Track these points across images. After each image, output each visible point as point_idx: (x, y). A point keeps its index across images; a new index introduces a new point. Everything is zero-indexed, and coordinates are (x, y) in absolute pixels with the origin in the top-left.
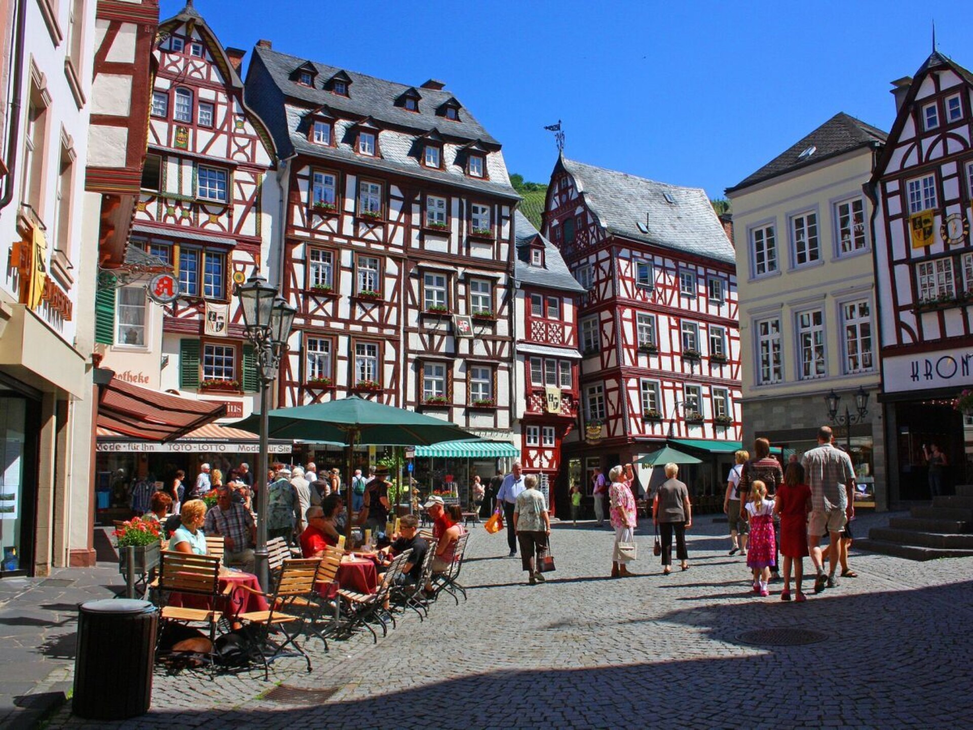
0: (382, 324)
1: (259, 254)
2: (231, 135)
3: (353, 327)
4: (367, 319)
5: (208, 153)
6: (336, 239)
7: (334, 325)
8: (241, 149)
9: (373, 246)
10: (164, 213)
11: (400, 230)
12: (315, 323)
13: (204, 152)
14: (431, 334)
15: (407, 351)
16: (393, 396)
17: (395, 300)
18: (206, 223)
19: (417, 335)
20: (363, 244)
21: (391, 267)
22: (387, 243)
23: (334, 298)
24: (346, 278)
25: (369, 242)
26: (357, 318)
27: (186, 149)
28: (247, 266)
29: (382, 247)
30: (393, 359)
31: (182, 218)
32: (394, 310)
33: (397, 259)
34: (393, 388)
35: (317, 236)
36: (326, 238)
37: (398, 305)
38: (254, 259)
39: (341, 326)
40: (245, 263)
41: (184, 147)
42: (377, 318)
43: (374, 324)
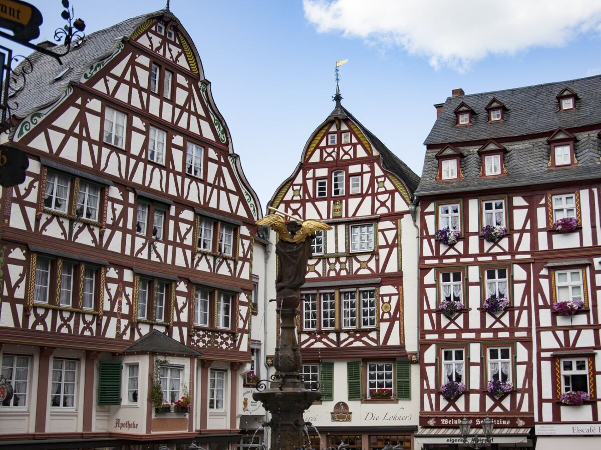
0: (513, 328)
1: (402, 285)
2: (374, 195)
3: (484, 335)
4: (498, 325)
5: (358, 214)
6: (462, 260)
7: (465, 336)
8: (383, 204)
9: (499, 258)
10: (328, 269)
11: (527, 237)
12: (447, 336)
13: (354, 215)
14: (566, 330)
15: (540, 350)
16: (526, 395)
17: (526, 304)
18: (358, 270)
19: (550, 333)
20: (490, 258)
21: (519, 273)
22: (513, 251)
23: (465, 311)
24: (474, 292)
25: (494, 255)
26: (488, 326)
27: (341, 217)
28: (393, 297)
29: (508, 257)
30: (526, 359)
31: (340, 270)
32: (525, 313)
33: (524, 264)
34: (527, 387)
35: (445, 261)
36: (454, 260)
37: (529, 308)
38: (398, 289)
39: (472, 335)
40: (390, 295)
41: (340, 215)
42: (508, 324)
43: (504, 330)
